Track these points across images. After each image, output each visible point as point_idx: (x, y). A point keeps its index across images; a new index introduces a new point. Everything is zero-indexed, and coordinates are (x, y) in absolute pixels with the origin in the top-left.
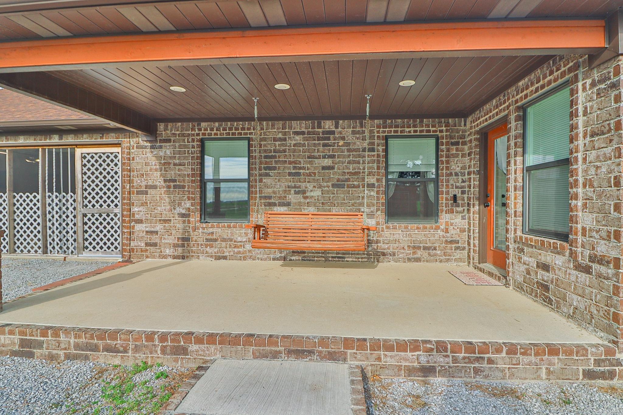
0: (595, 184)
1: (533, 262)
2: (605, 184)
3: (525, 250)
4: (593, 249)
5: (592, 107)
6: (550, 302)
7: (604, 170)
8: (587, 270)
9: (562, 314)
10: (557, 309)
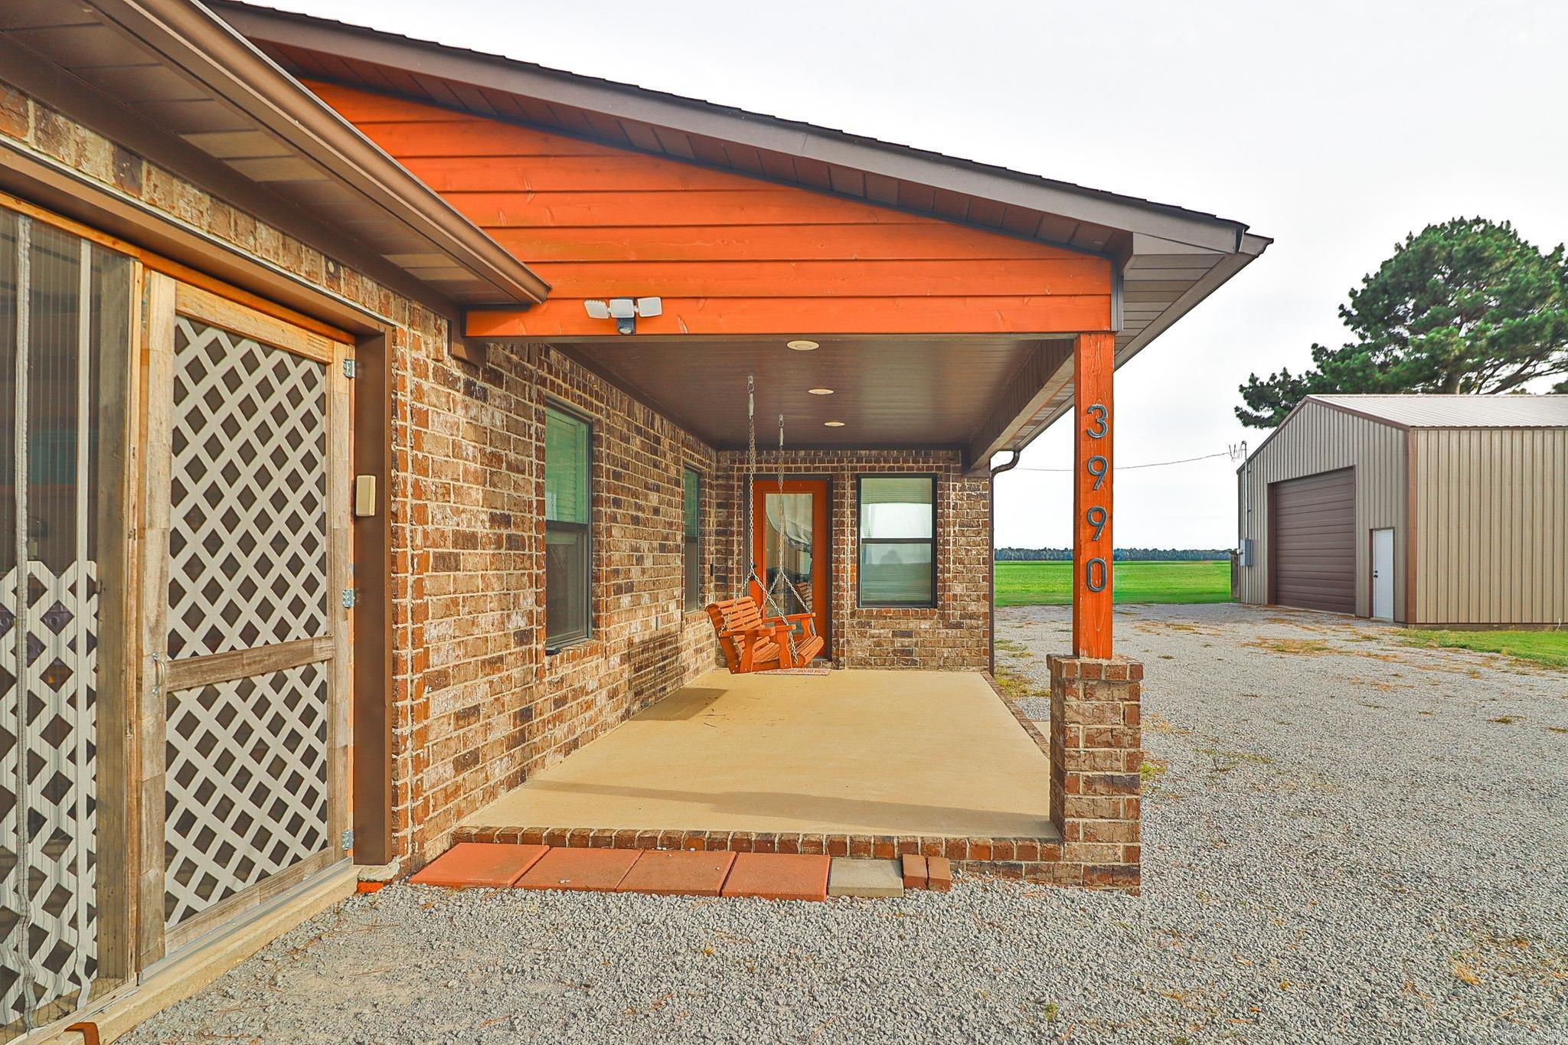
0: (966, 562)
1: (887, 633)
2: (975, 562)
3: (873, 624)
4: (964, 609)
5: (962, 505)
6: (914, 662)
7: (974, 552)
8: (958, 626)
9: (932, 668)
10: (925, 666)
